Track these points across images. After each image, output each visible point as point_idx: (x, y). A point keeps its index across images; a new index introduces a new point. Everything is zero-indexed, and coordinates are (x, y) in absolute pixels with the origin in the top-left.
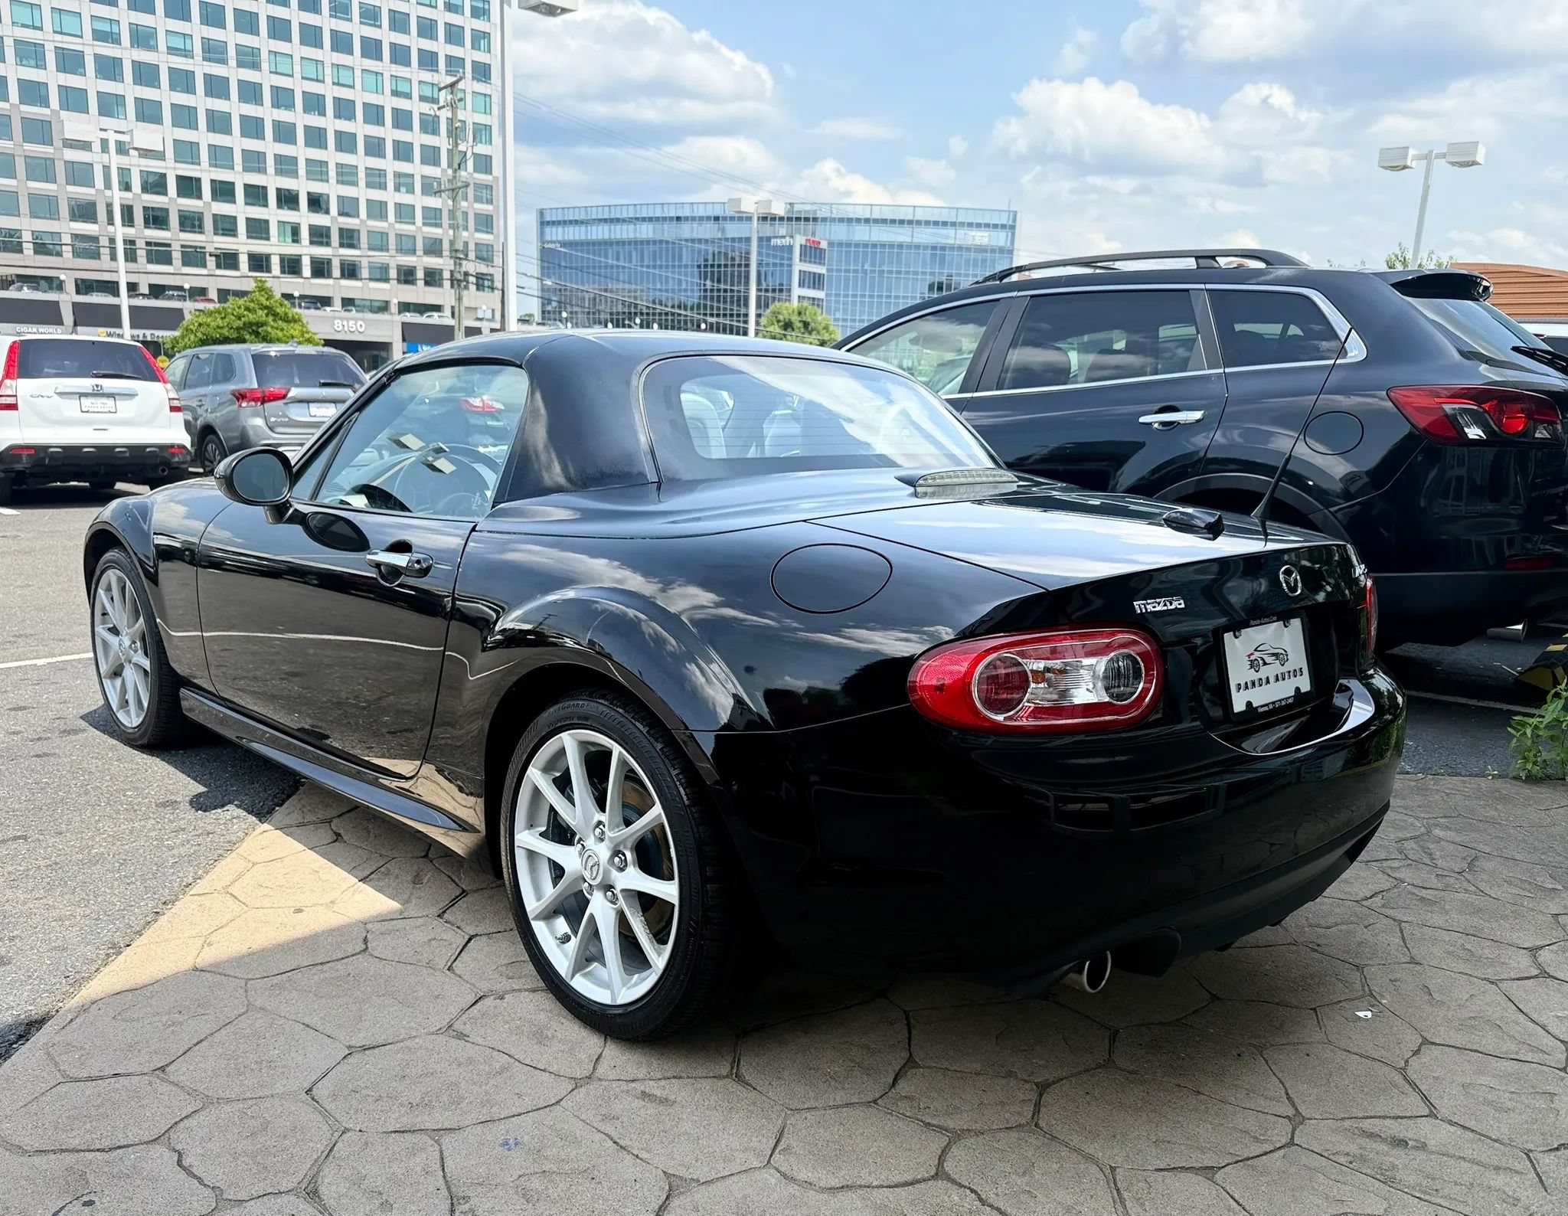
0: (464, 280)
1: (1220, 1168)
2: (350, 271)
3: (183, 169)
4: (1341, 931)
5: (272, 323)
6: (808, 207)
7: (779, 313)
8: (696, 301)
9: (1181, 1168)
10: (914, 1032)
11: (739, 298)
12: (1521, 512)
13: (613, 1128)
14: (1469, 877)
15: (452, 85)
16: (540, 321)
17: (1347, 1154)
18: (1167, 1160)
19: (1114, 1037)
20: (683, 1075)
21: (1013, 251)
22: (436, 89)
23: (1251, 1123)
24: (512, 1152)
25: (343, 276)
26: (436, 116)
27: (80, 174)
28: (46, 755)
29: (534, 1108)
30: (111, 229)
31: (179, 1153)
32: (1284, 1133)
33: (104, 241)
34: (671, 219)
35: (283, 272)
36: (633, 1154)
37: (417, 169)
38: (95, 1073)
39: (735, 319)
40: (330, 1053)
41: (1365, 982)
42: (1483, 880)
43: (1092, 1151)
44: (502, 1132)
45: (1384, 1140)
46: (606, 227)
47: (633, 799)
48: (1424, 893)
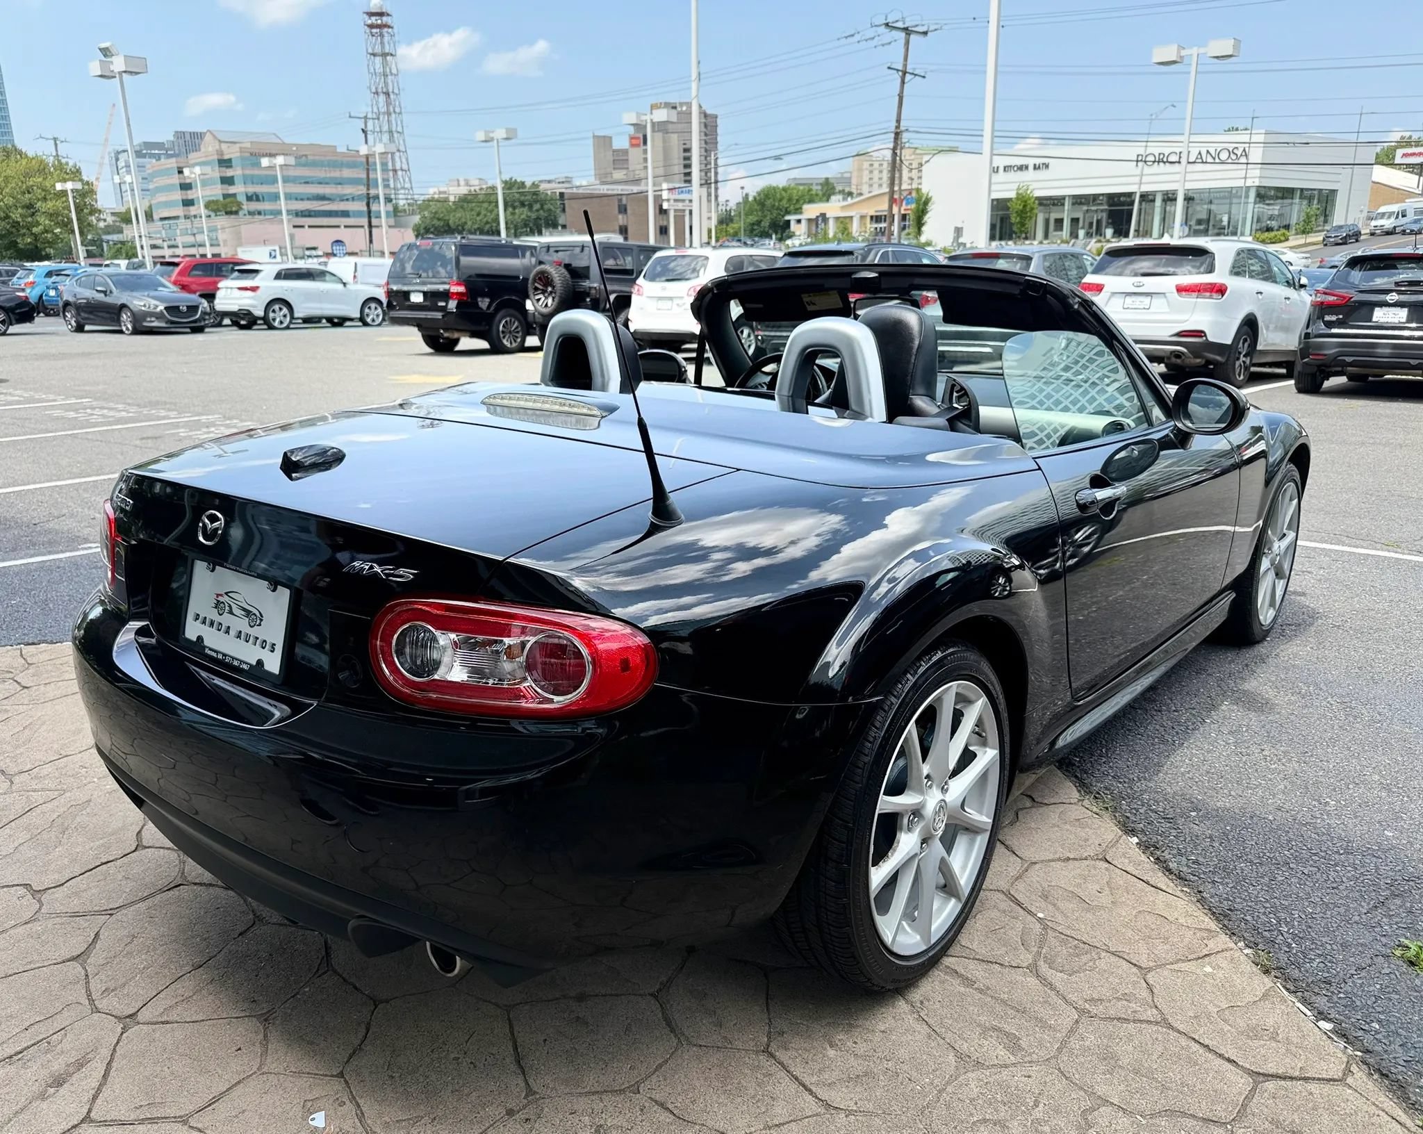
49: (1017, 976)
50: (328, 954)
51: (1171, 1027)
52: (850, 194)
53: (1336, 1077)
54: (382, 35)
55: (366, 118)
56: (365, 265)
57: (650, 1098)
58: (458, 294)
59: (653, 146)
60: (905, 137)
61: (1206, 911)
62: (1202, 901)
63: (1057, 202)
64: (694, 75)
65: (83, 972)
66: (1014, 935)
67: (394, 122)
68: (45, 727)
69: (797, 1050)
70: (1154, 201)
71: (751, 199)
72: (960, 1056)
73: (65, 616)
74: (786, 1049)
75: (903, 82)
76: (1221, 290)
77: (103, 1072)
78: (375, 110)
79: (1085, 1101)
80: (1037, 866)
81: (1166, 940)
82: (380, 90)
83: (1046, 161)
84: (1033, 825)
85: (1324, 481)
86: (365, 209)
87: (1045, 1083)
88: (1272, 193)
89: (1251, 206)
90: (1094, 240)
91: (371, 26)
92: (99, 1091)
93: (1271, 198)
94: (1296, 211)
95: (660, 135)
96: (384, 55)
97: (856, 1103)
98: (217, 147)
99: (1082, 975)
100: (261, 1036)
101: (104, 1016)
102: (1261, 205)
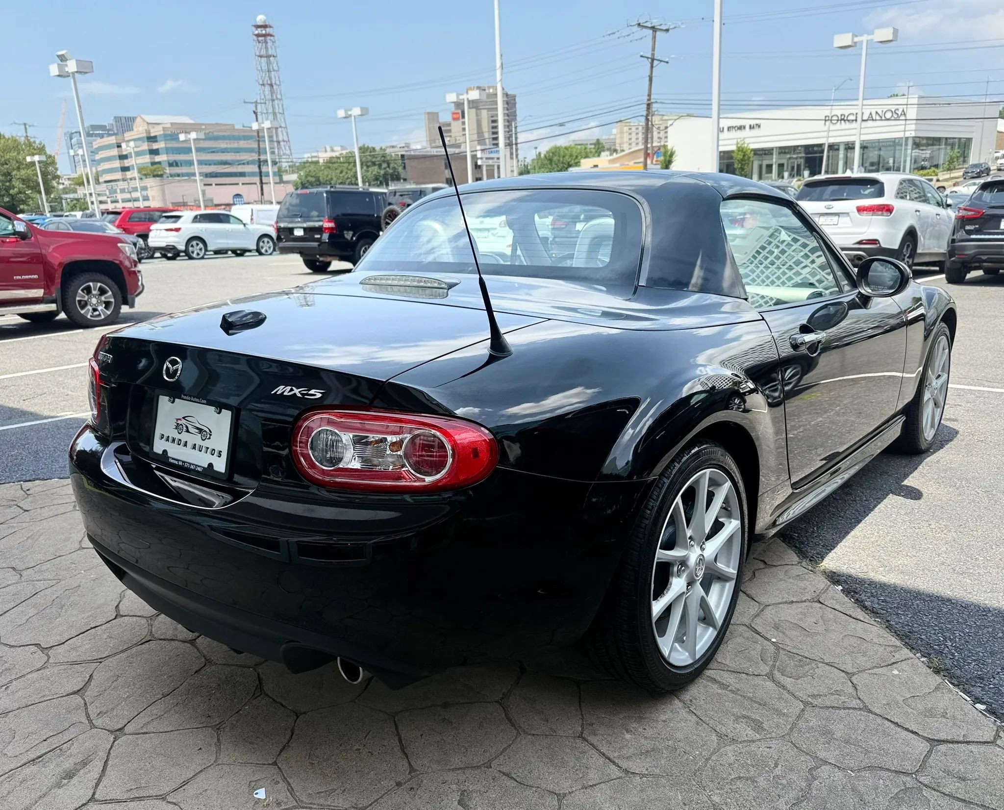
49: (758, 681)
50: (260, 683)
51: (870, 712)
52: (615, 151)
53: (989, 740)
54: (266, 42)
55: (256, 102)
56: (259, 211)
57: (499, 771)
58: (329, 228)
59: (469, 119)
60: (655, 107)
61: (892, 634)
62: (889, 627)
63: (768, 152)
64: (498, 64)
65: (83, 702)
66: (755, 654)
67: (277, 106)
68: (42, 538)
69: (603, 735)
70: (838, 149)
71: (542, 156)
72: (720, 736)
73: (52, 462)
74: (595, 735)
75: (652, 67)
76: (888, 209)
77: (102, 768)
78: (263, 97)
79: (811, 762)
80: (770, 608)
81: (864, 654)
82: (265, 82)
83: (758, 122)
84: (766, 580)
85: (969, 343)
86: (257, 170)
87: (782, 751)
88: (925, 142)
89: (909, 151)
90: (795, 179)
91: (258, 35)
92: (99, 780)
93: (923, 145)
94: (943, 154)
95: (474, 110)
96: (268, 57)
97: (647, 769)
98: (146, 128)
99: (805, 679)
100: (216, 740)
101: (100, 730)
102: (917, 151)
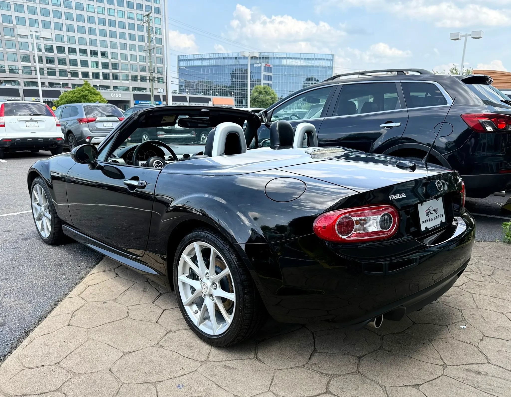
0: (154, 80)
1: (421, 385)
2: (116, 77)
3: (58, 44)
4: (453, 297)
5: (90, 95)
6: (266, 54)
7: (257, 89)
8: (230, 85)
9: (408, 385)
10: (315, 339)
11: (244, 84)
12: (504, 154)
13: (215, 379)
14: (493, 277)
15: (148, 15)
16: (179, 92)
17: (462, 378)
18: (403, 383)
19: (382, 339)
20: (239, 358)
21: (333, 67)
22: (142, 16)
23: (428, 367)
24: (181, 389)
25: (113, 79)
26: (142, 25)
27: (24, 46)
28: (16, 248)
29: (188, 373)
30: (35, 64)
31: (65, 394)
32: (441, 371)
33: (33, 69)
34: (221, 58)
35: (93, 78)
36: (223, 389)
37: (137, 43)
38: (35, 365)
39: (243, 91)
40: (117, 355)
41: (462, 316)
42: (497, 278)
43: (378, 381)
44: (177, 382)
45: (474, 372)
46: (200, 61)
47: (218, 264)
48: (479, 283)
